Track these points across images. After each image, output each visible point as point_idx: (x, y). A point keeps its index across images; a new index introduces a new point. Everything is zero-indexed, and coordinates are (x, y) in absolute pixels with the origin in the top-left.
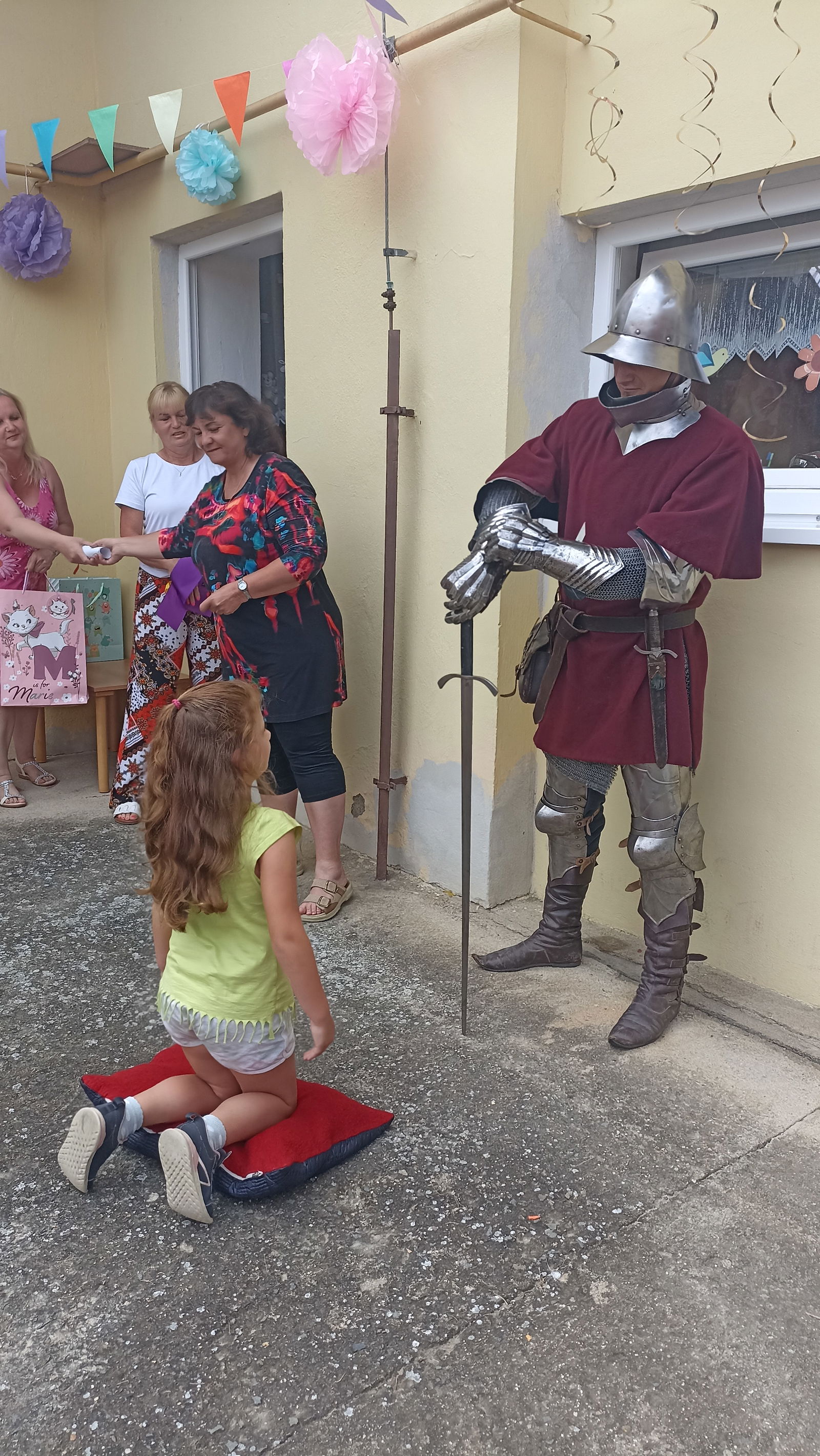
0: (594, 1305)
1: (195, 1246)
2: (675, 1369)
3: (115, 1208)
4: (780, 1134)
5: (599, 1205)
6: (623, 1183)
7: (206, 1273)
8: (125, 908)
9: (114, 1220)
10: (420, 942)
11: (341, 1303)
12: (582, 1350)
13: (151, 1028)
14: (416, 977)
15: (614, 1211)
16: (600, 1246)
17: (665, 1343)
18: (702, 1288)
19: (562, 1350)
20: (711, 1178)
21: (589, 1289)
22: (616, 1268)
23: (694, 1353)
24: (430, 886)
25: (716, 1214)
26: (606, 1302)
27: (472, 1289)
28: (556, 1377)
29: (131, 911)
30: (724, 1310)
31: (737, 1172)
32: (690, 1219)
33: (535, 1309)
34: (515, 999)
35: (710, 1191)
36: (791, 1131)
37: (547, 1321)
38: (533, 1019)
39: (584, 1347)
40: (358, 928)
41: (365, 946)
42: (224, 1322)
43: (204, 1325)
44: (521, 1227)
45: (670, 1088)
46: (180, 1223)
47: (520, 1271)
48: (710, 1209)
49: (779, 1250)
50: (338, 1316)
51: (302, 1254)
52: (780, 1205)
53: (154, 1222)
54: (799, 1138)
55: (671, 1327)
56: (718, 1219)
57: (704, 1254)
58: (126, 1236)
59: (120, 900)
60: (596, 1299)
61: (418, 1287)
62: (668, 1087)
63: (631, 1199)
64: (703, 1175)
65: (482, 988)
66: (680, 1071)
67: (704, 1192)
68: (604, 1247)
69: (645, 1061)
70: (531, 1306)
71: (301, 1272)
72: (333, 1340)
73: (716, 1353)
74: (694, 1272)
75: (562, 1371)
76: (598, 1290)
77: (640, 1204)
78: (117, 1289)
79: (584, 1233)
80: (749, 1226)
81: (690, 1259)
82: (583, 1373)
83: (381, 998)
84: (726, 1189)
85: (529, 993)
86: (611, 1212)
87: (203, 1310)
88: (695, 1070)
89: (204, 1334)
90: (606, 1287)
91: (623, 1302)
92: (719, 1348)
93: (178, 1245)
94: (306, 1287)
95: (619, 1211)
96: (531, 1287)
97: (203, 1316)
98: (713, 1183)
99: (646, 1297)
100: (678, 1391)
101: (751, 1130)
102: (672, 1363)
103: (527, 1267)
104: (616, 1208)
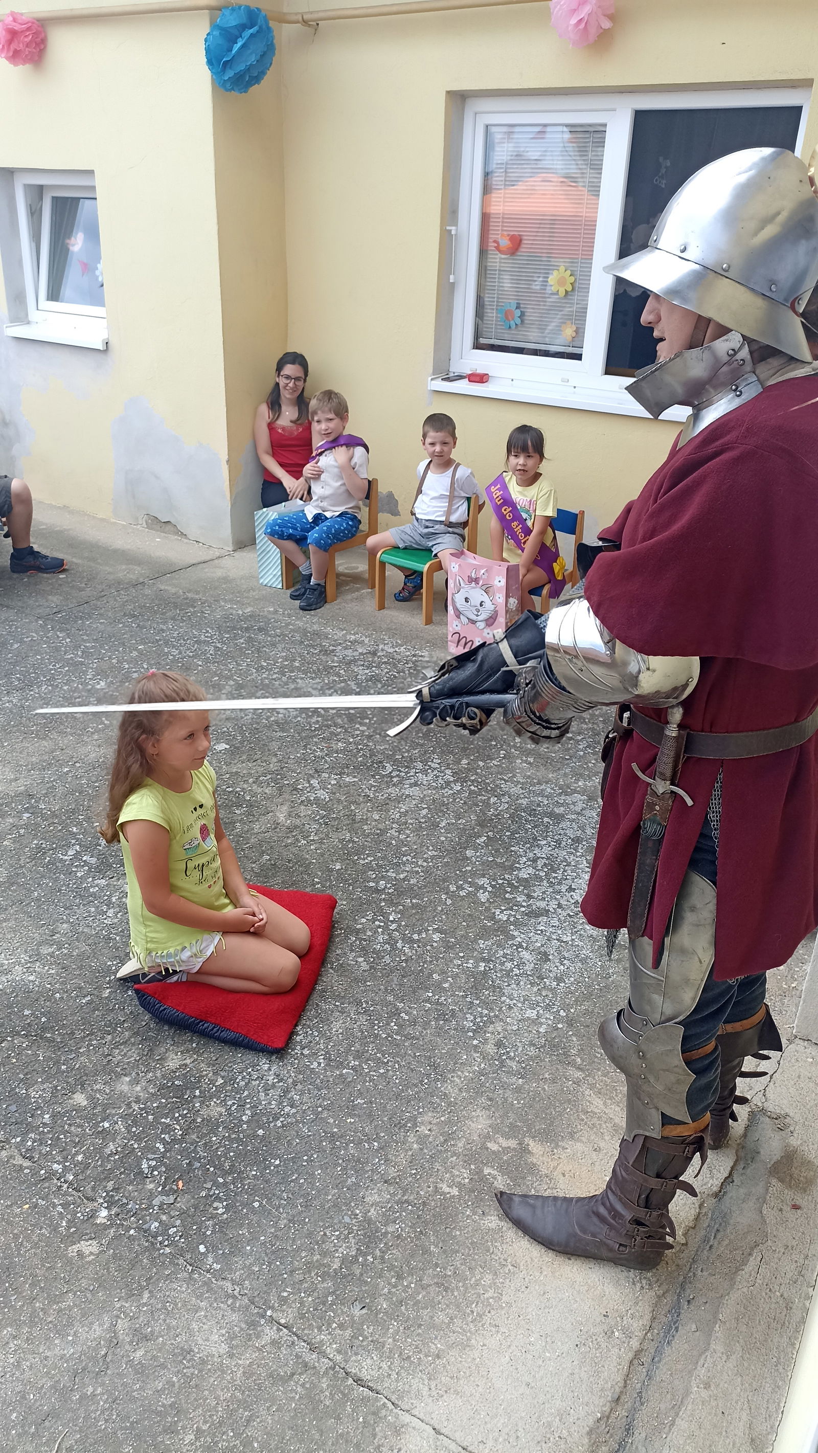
0: (67, 1247)
4: (397, 1405)
5: (209, 1233)
6: (248, 1248)
7: (80, 1010)
11: (56, 1086)
14: (569, 1011)
15: (202, 1246)
16: (148, 1241)
17: (23, 1305)
20: (279, 1330)
21: (87, 1240)
25: (215, 1337)
26: (71, 1254)
27: (81, 1160)
30: (65, 1352)
32: (203, 1313)
33: (60, 1205)
36: (408, 1418)
37: (45, 1215)
38: (537, 1124)
44: (163, 1178)
47: (105, 1187)
48: (224, 1332)
54: (397, 1429)
56: (207, 1340)
57: (149, 1330)
60: (74, 1246)
63: (224, 1259)
64: (283, 1321)
67: (253, 1324)
68: (146, 1244)
70: (62, 1202)
72: (19, 1093)
76: (89, 1247)
77: (217, 1266)
79: (165, 1227)
86: (200, 1243)
90: (91, 1252)
95: (204, 1251)
96: (88, 1199)
103: (112, 1191)
104: (207, 1247)
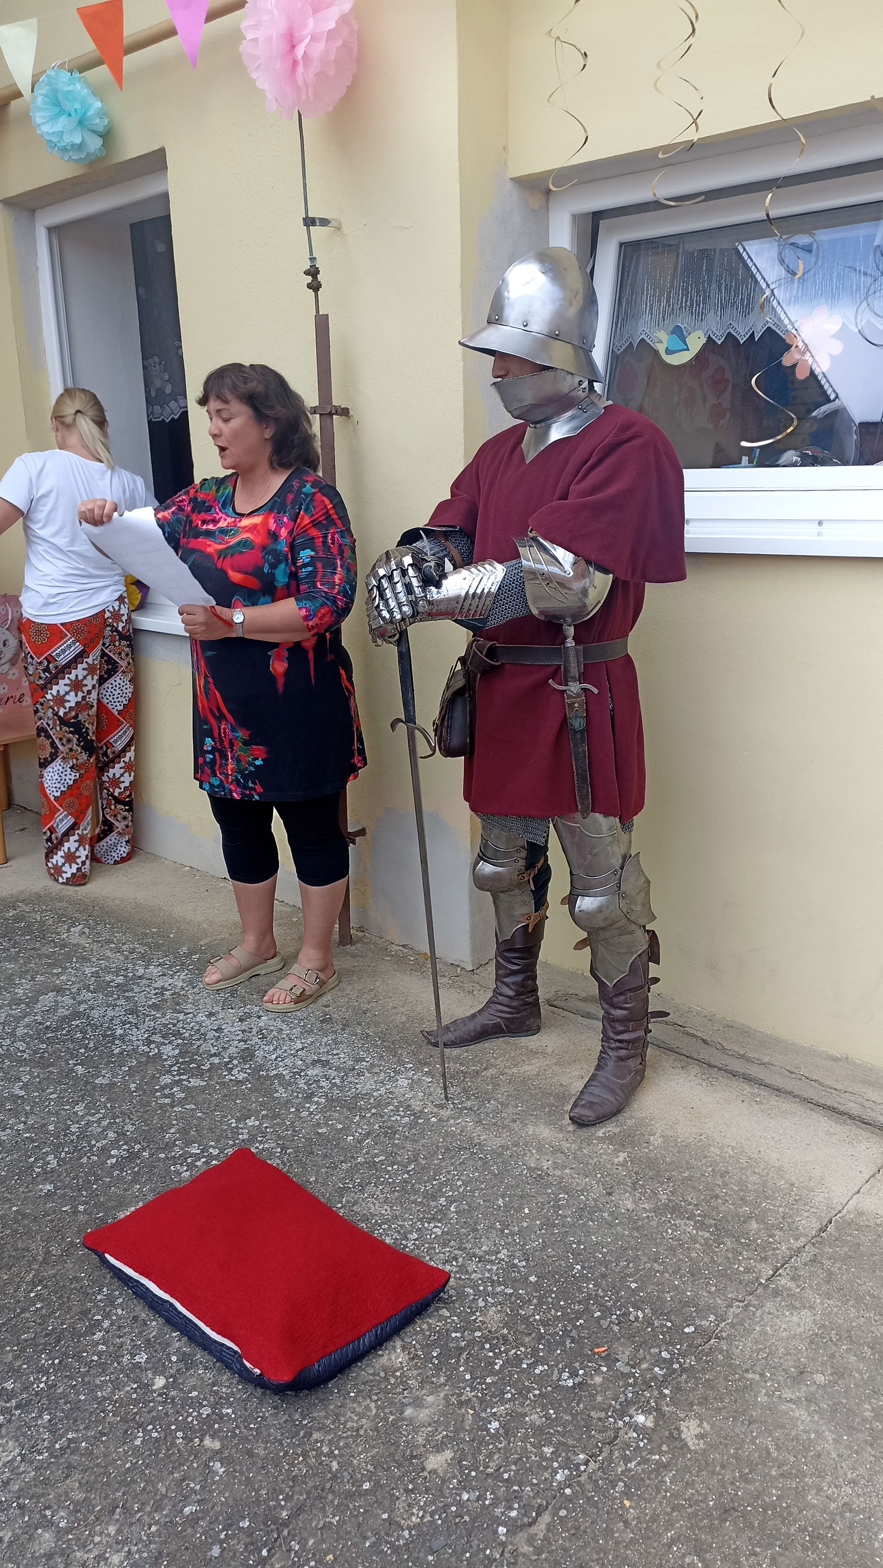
0: (690, 1451)
1: (222, 1439)
2: (795, 1521)
3: (116, 1402)
4: (840, 1212)
5: (669, 1324)
6: (689, 1293)
7: (242, 1473)
8: (53, 1009)
9: (118, 1419)
10: (404, 1019)
11: (407, 1491)
12: (689, 1510)
13: (114, 1160)
14: (408, 1063)
15: (686, 1330)
16: (681, 1376)
17: (776, 1488)
18: (800, 1413)
19: (667, 1514)
20: (780, 1275)
21: (680, 1432)
22: (704, 1401)
23: (810, 1497)
24: (401, 948)
25: (795, 1319)
26: (702, 1446)
27: (552, 1450)
28: (668, 1551)
29: (62, 1012)
31: (805, 1264)
33: (626, 1465)
34: (524, 1078)
35: (782, 1291)
36: (850, 1206)
37: (643, 1480)
38: (548, 1101)
39: (690, 1506)
40: (331, 1008)
41: (343, 1030)
42: (275, 1536)
43: (252, 1544)
44: (590, 1364)
45: (713, 1170)
46: (198, 1412)
47: (600, 1419)
49: (871, 1355)
50: (407, 1509)
51: (349, 1433)
52: (860, 1299)
53: (166, 1414)
54: (861, 1214)
55: (779, 1467)
56: (799, 1325)
57: (793, 1370)
58: (136, 1438)
59: (47, 1000)
60: (690, 1444)
61: (490, 1455)
62: (710, 1169)
63: (702, 1312)
64: (771, 1272)
65: (485, 1069)
66: (718, 1148)
68: (684, 1376)
69: (679, 1140)
70: (622, 1463)
71: (353, 1456)
72: (407, 1540)
73: (833, 1493)
74: (787, 1394)
75: (673, 1541)
76: (690, 1430)
77: (712, 1318)
78: (139, 1510)
79: (659, 1362)
80: (833, 1329)
81: (779, 1378)
82: (696, 1540)
83: (375, 1094)
84: (798, 1286)
85: (537, 1070)
86: (683, 1332)
87: (248, 1524)
88: (733, 1144)
89: (254, 1556)
90: (698, 1426)
91: (721, 1442)
92: (836, 1487)
93: (202, 1441)
94: (363, 1475)
95: (692, 1329)
96: (616, 1437)
97: (249, 1532)
98: (783, 1281)
99: (744, 1433)
100: (805, 1548)
101: (809, 1211)
102: (790, 1514)
103: (607, 1413)
104: (688, 1326)
